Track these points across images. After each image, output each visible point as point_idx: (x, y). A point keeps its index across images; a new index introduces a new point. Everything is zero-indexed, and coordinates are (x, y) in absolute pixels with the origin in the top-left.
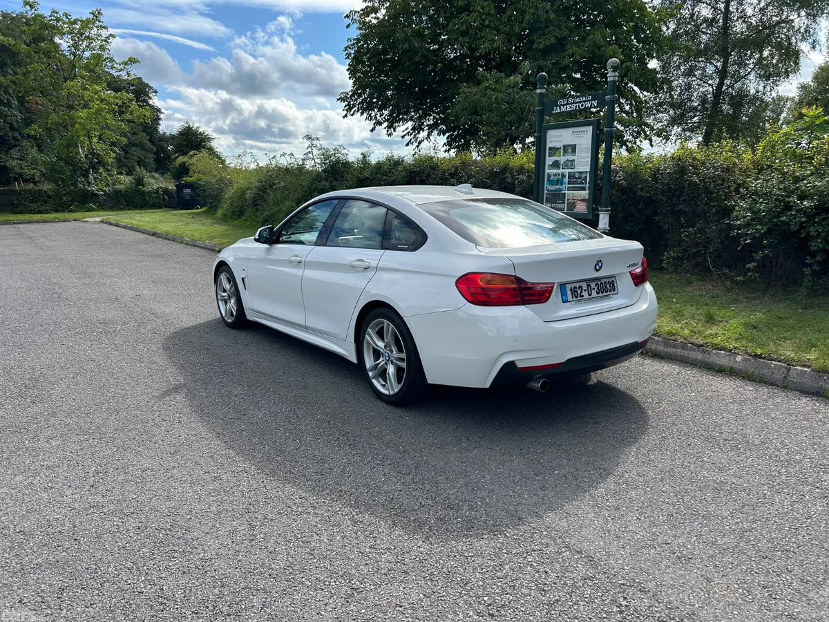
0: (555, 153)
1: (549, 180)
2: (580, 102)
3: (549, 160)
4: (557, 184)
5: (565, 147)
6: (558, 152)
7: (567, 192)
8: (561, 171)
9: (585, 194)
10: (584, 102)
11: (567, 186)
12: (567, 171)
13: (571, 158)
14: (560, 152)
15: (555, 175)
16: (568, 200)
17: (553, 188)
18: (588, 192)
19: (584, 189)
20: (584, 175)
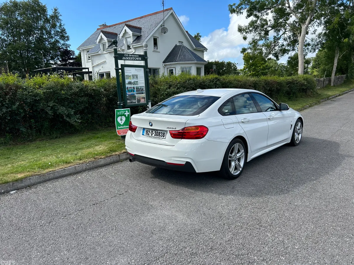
0: (129, 78)
1: (128, 90)
2: (134, 57)
3: (127, 81)
4: (132, 92)
5: (133, 75)
6: (130, 78)
7: (136, 95)
8: (132, 86)
9: (144, 95)
10: (136, 57)
11: (136, 92)
12: (135, 86)
13: (136, 80)
14: (131, 78)
15: (130, 88)
16: (137, 98)
17: (130, 93)
18: (145, 94)
19: (143, 93)
20: (142, 88)
